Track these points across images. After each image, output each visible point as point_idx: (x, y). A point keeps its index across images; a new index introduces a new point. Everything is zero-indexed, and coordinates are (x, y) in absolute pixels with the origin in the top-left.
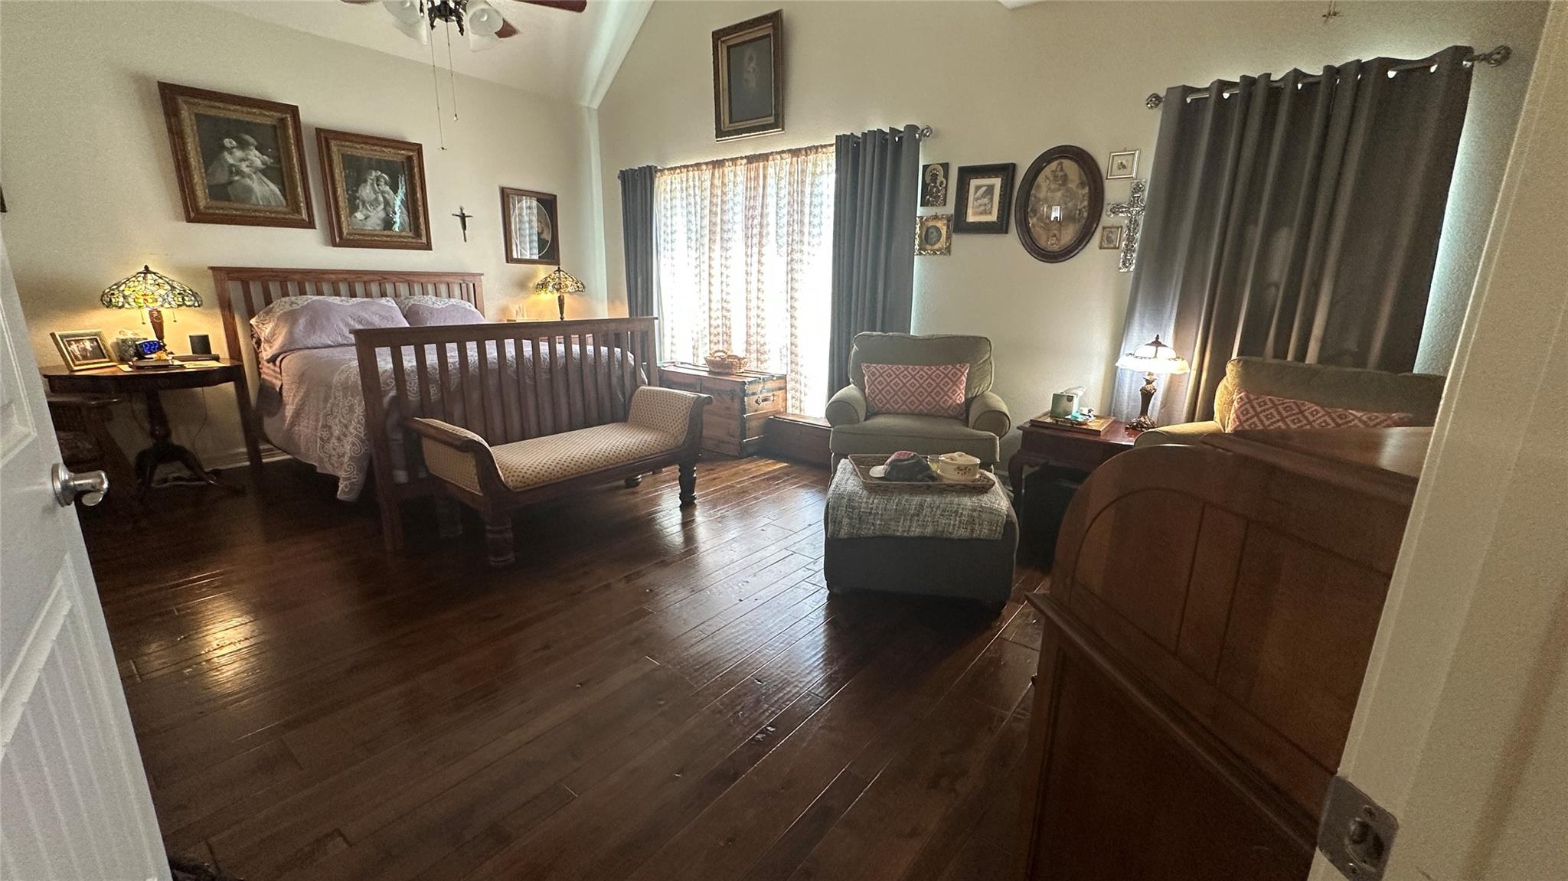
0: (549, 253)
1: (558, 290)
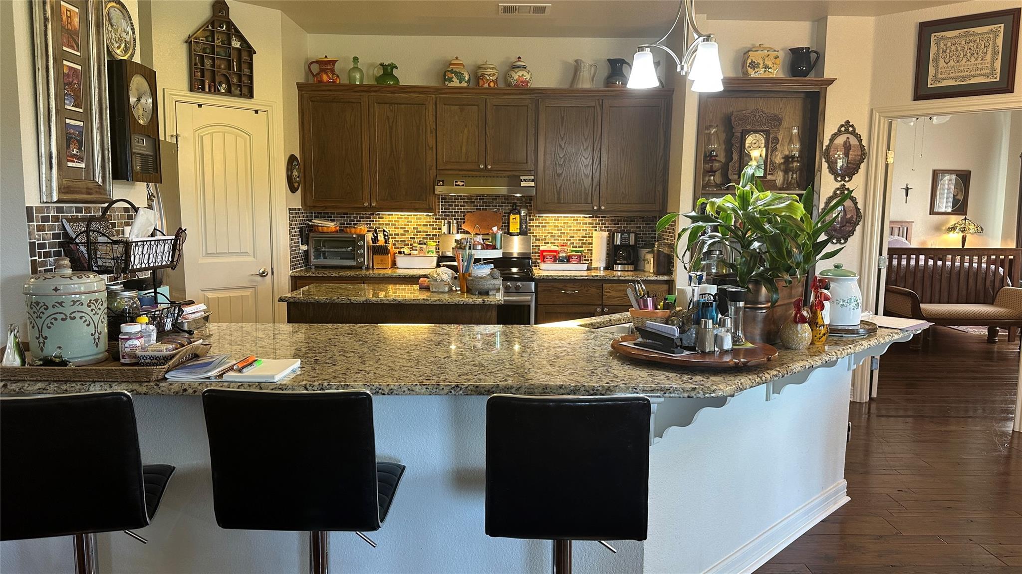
0: (960, 207)
1: (962, 232)
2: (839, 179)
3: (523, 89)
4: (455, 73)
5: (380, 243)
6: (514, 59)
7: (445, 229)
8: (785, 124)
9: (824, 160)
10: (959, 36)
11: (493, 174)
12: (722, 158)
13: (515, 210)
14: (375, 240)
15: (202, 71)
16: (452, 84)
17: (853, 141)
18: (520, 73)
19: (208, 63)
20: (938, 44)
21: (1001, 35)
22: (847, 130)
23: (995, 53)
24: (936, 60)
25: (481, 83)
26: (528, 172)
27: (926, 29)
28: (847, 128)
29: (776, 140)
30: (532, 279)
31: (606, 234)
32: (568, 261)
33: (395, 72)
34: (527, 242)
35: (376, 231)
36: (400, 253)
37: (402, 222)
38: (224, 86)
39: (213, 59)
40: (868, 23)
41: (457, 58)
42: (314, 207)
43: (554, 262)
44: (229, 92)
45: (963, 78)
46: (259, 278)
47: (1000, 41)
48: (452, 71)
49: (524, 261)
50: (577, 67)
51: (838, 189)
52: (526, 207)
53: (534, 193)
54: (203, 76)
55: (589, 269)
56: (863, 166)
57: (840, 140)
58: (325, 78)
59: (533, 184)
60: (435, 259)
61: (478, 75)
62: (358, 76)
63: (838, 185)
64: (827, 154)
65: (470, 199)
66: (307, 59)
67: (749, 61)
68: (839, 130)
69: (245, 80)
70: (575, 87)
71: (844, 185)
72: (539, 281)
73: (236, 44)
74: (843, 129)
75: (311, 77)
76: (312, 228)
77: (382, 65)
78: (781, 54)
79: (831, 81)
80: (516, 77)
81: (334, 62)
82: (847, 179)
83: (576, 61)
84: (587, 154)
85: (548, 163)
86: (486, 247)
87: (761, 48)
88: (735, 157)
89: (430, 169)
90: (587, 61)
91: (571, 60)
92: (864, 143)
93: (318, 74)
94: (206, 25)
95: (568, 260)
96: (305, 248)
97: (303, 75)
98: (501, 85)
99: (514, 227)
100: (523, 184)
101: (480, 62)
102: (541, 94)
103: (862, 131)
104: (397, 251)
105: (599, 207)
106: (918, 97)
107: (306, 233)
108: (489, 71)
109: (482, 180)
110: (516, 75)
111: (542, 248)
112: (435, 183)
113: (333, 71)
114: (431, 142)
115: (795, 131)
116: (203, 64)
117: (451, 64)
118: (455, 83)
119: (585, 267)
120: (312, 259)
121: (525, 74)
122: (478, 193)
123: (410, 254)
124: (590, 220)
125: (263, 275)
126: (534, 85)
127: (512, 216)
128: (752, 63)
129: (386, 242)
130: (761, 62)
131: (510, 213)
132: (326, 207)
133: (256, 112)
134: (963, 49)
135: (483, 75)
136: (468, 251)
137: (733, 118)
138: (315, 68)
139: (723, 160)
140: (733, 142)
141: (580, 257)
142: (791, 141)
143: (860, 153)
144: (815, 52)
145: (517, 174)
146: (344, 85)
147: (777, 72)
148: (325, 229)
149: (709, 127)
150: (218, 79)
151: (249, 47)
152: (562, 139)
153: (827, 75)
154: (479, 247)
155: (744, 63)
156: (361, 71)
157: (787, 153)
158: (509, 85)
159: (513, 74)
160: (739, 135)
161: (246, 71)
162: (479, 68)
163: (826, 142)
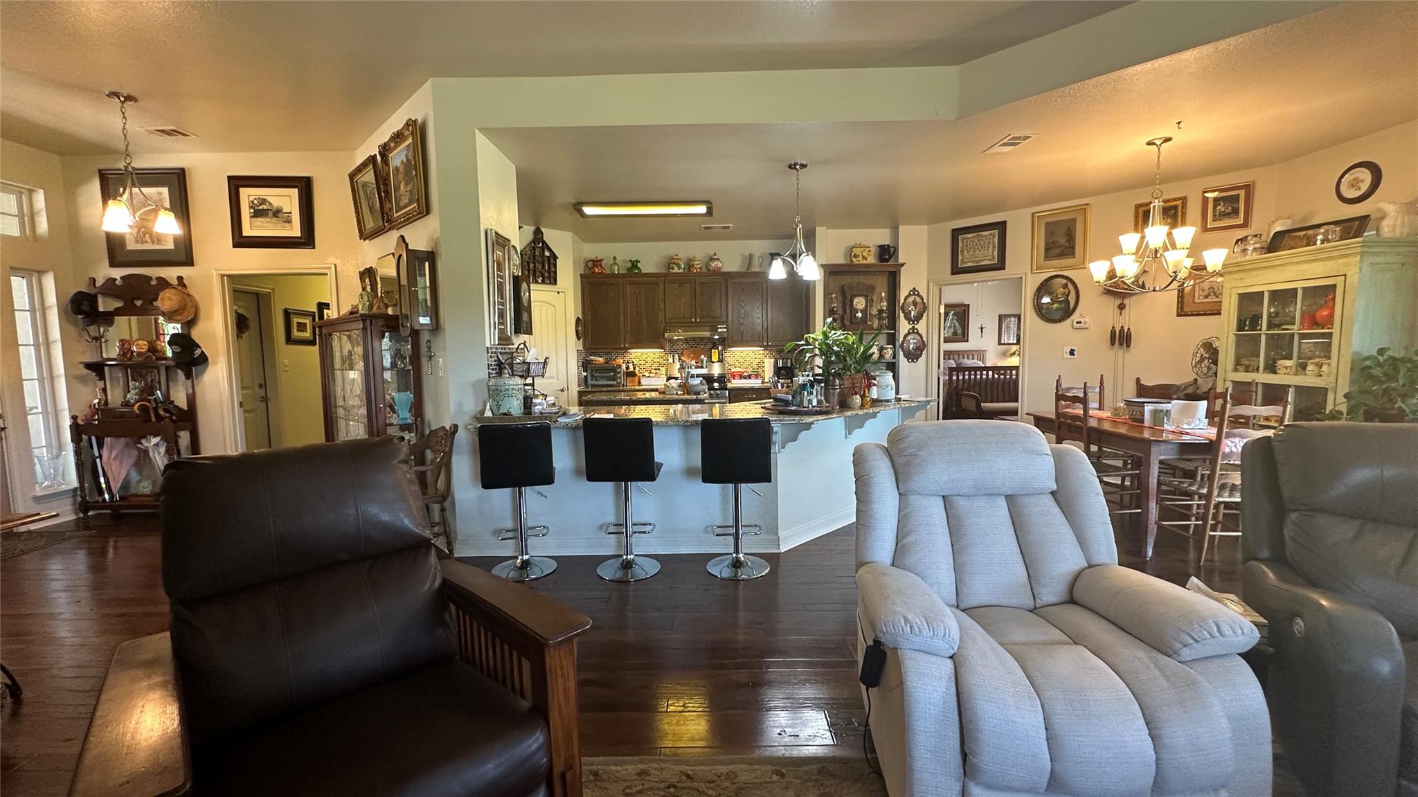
2: (911, 323)
3: (717, 272)
4: (676, 264)
5: (630, 370)
6: (712, 254)
7: (671, 360)
8: (877, 290)
9: (901, 312)
10: (974, 237)
11: (700, 324)
12: (840, 312)
13: (715, 346)
14: (628, 368)
15: (529, 271)
16: (673, 271)
17: (918, 300)
18: (716, 263)
19: (532, 265)
20: (963, 241)
21: (997, 236)
22: (914, 293)
23: (994, 247)
24: (962, 251)
25: (692, 269)
26: (722, 323)
27: (956, 233)
28: (914, 292)
29: (872, 300)
30: (726, 389)
31: (773, 360)
32: (749, 378)
33: (639, 265)
34: (723, 367)
35: (628, 363)
36: (643, 376)
37: (644, 357)
38: (541, 278)
39: (534, 263)
40: (923, 229)
41: (676, 255)
42: (590, 349)
43: (741, 378)
44: (543, 282)
45: (978, 262)
46: (560, 392)
47: (996, 240)
48: (674, 263)
49: (722, 379)
50: (751, 257)
51: (910, 329)
52: (721, 345)
53: (726, 336)
54: (529, 273)
55: (763, 383)
56: (925, 314)
57: (911, 299)
58: (597, 270)
59: (725, 330)
60: (665, 379)
61: (689, 265)
62: (616, 268)
63: (911, 327)
64: (903, 308)
65: (686, 341)
66: (585, 259)
67: (853, 254)
68: (909, 294)
69: (552, 274)
70: (750, 271)
71: (914, 327)
72: (731, 390)
73: (547, 254)
74: (912, 293)
75: (587, 270)
76: (590, 362)
77: (631, 261)
78: (873, 249)
79: (903, 265)
80: (713, 265)
81: (602, 260)
82: (916, 323)
83: (750, 255)
84: (759, 311)
85: (735, 317)
86: (697, 367)
87: (860, 246)
88: (848, 311)
89: (662, 323)
90: (757, 255)
91: (747, 254)
92: (925, 301)
93: (592, 268)
94: (530, 243)
95: (749, 376)
96: (585, 374)
97: (583, 269)
98: (704, 270)
99: (715, 358)
100: (719, 330)
101: (691, 257)
102: (729, 275)
103: (924, 294)
104: (641, 375)
105: (768, 344)
106: (953, 273)
107: (585, 365)
108: (697, 262)
109: (694, 328)
110: (713, 264)
111: (733, 370)
112: (665, 331)
113: (601, 266)
114: (662, 307)
115: (883, 294)
116: (529, 266)
117: (673, 259)
118: (676, 270)
119: (760, 381)
120: (590, 382)
121: (719, 263)
122: (692, 336)
123: (649, 377)
124: (763, 352)
125: (562, 391)
126: (723, 270)
127: (713, 351)
128: (855, 254)
129: (635, 369)
130: (860, 254)
131: (711, 349)
132: (598, 349)
133: (559, 293)
134: (977, 244)
135: (693, 265)
136: (687, 370)
137: (845, 288)
138: (590, 264)
139: (841, 313)
140: (846, 301)
141: (756, 375)
142: (881, 301)
143: (922, 307)
144: (892, 247)
145: (714, 324)
146: (608, 274)
147: (871, 260)
148: (597, 362)
149: (832, 294)
150: (537, 274)
151: (555, 255)
152: (743, 301)
153: (901, 261)
154: (694, 367)
155: (851, 255)
156: (618, 265)
157: (879, 308)
158: (709, 270)
159: (711, 263)
160: (849, 298)
161: (553, 269)
162: (690, 260)
163: (902, 301)
